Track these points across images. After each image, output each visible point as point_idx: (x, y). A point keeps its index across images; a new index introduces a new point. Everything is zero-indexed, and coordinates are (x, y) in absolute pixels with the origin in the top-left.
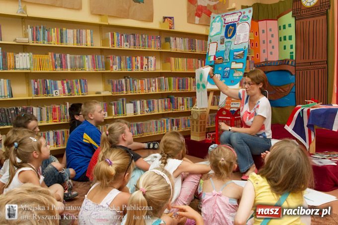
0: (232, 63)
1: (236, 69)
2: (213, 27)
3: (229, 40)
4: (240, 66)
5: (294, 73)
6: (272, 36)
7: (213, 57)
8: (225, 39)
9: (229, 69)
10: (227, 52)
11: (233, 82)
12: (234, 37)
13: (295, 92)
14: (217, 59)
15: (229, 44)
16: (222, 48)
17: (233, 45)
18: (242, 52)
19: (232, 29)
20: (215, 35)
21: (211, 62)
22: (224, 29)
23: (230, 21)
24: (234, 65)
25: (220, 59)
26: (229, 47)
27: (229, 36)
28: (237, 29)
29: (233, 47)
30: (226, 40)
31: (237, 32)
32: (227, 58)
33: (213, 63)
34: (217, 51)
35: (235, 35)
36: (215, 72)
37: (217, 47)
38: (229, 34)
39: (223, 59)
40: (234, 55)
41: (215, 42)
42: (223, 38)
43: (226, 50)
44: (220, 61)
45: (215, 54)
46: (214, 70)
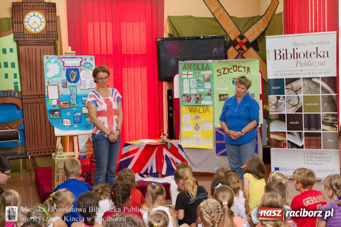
0: (83, 108)
2: (48, 67)
3: (73, 84)
5: (21, 108)
7: (56, 100)
8: (68, 83)
9: (80, 114)
10: (74, 97)
11: (87, 127)
12: (79, 82)
13: (24, 130)
14: (62, 103)
15: (75, 88)
16: (66, 92)
17: (78, 90)
19: (74, 74)
20: (53, 77)
21: (54, 106)
22: (64, 73)
23: (70, 65)
24: (85, 110)
25: (66, 103)
26: (75, 92)
27: (72, 80)
28: (81, 74)
29: (79, 92)
31: (81, 77)
32: (74, 103)
33: (57, 108)
34: (60, 94)
35: (80, 80)
36: (62, 117)
37: (59, 90)
38: (72, 78)
39: (70, 103)
40: (82, 100)
41: (55, 85)
42: (66, 81)
43: (72, 95)
44: (67, 106)
45: (58, 98)
46: (60, 115)
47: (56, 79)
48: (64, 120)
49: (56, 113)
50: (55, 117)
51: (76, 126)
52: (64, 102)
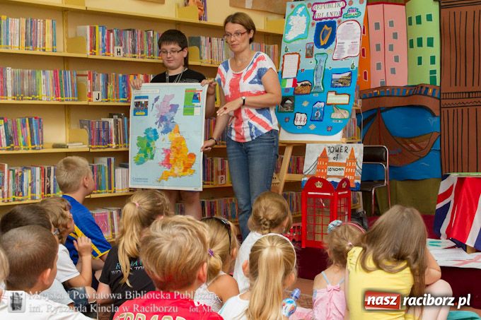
0: (330, 94)
1: (337, 106)
2: (290, 23)
3: (322, 50)
4: (344, 99)
5: (437, 113)
6: (395, 36)
7: (292, 80)
8: (315, 48)
9: (322, 104)
10: (320, 73)
11: (330, 130)
12: (332, 46)
13: (440, 150)
14: (299, 85)
15: (323, 58)
16: (309, 64)
17: (329, 60)
18: (348, 74)
19: (328, 32)
20: (295, 40)
21: (287, 90)
22: (313, 30)
23: (325, 16)
24: (332, 98)
25: (306, 85)
26: (322, 64)
27: (322, 44)
28: (339, 31)
29: (331, 65)
30: (316, 50)
31: (337, 36)
32: (318, 85)
33: (291, 93)
34: (300, 69)
35: (334, 43)
36: (296, 110)
37: (299, 62)
38: (323, 39)
39: (311, 86)
40: (332, 80)
41: (296, 53)
42: (312, 46)
43: (317, 70)
44: (306, 90)
45: (295, 76)
46: (293, 105)
47: (298, 42)
48: (297, 114)
49: (288, 102)
50: (285, 110)
51: (312, 127)
52: (303, 83)
